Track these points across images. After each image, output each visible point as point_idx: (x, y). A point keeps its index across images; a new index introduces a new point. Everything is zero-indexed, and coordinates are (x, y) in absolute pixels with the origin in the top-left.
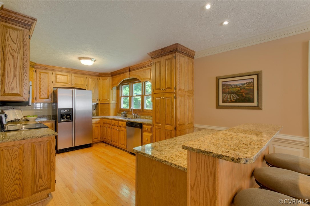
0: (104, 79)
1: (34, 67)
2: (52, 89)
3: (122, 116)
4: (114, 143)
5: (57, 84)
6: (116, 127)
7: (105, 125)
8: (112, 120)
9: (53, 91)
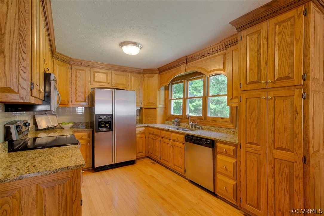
0: (150, 77)
1: (69, 63)
2: (89, 91)
3: (174, 124)
4: (164, 162)
5: (95, 83)
6: (167, 141)
7: (151, 136)
8: (161, 131)
9: (91, 93)
